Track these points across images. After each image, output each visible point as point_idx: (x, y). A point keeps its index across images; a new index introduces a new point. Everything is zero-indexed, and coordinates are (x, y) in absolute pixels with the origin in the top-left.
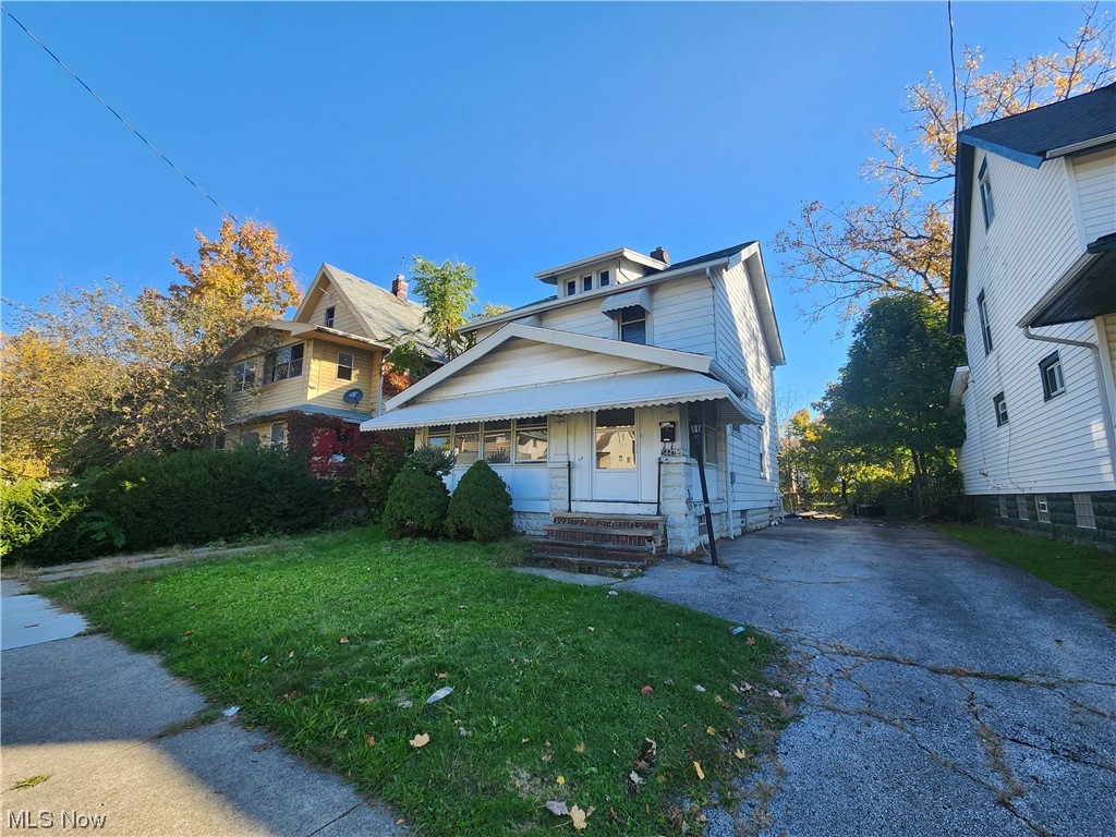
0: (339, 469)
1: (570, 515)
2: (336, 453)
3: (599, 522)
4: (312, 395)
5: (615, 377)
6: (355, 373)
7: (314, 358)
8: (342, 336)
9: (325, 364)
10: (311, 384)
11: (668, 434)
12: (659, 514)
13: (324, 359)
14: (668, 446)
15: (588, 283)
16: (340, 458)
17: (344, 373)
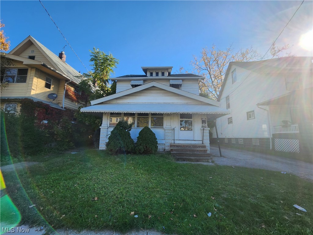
0: (45, 126)
1: (174, 144)
2: (44, 120)
3: (187, 146)
4: (33, 93)
5: (187, 104)
6: (52, 86)
7: (35, 76)
8: (52, 70)
9: (40, 80)
10: (33, 88)
11: (203, 122)
12: (203, 143)
13: (40, 78)
14: (204, 125)
15: (157, 74)
16: (46, 122)
17: (48, 86)
